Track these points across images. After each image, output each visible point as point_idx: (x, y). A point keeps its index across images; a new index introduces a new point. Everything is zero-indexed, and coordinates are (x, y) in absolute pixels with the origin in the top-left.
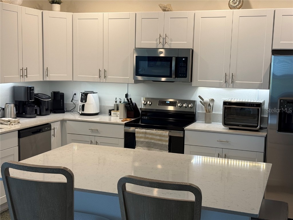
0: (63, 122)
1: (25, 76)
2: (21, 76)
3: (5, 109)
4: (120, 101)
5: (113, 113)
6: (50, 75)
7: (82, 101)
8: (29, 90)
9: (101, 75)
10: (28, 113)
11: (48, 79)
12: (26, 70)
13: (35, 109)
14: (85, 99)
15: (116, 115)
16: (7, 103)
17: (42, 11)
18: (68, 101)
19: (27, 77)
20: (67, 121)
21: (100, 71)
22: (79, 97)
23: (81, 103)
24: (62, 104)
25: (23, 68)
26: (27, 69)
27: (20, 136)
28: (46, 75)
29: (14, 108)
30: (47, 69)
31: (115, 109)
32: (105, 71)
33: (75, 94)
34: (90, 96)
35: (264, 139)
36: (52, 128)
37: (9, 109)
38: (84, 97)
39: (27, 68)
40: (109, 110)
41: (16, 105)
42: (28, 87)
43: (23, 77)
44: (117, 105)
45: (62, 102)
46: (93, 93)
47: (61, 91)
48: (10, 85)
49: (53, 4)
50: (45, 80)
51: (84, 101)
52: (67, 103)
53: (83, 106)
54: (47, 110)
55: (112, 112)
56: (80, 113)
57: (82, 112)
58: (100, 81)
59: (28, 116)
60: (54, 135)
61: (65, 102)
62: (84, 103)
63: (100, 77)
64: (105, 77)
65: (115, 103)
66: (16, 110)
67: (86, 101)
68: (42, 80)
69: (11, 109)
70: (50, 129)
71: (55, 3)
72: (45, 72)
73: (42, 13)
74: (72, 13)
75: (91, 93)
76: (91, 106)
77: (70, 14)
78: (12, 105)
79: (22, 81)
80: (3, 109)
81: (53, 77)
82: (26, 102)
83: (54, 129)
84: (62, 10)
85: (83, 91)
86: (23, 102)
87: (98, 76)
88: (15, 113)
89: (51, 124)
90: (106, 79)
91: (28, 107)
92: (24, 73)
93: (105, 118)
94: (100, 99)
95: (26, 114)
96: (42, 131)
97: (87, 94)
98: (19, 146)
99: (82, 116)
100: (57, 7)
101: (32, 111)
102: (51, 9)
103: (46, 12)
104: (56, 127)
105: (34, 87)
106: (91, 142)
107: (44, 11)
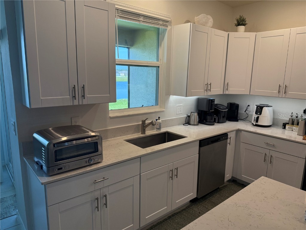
0: (238, 131)
1: (209, 90)
2: (205, 90)
3: (190, 116)
4: (297, 116)
5: (289, 128)
6: (230, 89)
7: (256, 113)
8: (211, 102)
9: (281, 90)
10: (208, 121)
11: (227, 93)
12: (210, 85)
13: (214, 118)
14: (260, 112)
15: (292, 130)
16: (192, 111)
17: (228, 33)
18: (242, 111)
19: (210, 91)
20: (242, 131)
21: (280, 86)
22: (253, 108)
23: (255, 115)
24: (236, 113)
25: (207, 83)
28: (226, 89)
29: (198, 116)
30: (228, 84)
31: (290, 123)
32: (286, 86)
33: (249, 106)
34: (265, 109)
36: (229, 137)
37: (193, 117)
38: (259, 110)
39: (211, 83)
40: (283, 124)
41: (199, 114)
42: (210, 99)
43: (207, 91)
44: (293, 119)
45: (236, 112)
46: (268, 107)
47: (237, 102)
48: (194, 98)
49: (238, 26)
50: (224, 93)
51: (259, 114)
52: (241, 112)
53: (258, 118)
54: (223, 117)
55: (287, 127)
56: (254, 124)
57: (257, 123)
58: (279, 96)
59: (207, 123)
60: (230, 143)
61: (239, 112)
62: (258, 115)
63: (279, 92)
64: (285, 92)
66: (199, 118)
67: (261, 114)
68: (222, 93)
69: (195, 117)
70: (227, 139)
71: (241, 25)
72: (226, 86)
73: (228, 34)
74: (256, 33)
75: (267, 107)
76: (266, 117)
77: (254, 33)
78: (196, 114)
79: (206, 94)
80: (189, 116)
81: (232, 91)
82: (207, 111)
83: (230, 138)
84: (246, 31)
85: (258, 104)
86: (204, 111)
87: (277, 91)
88: (198, 121)
89: (228, 133)
90: (285, 95)
91: (209, 116)
92: (208, 86)
93: (277, 132)
94: (274, 112)
95: (206, 121)
96: (220, 141)
97: (263, 107)
98: (199, 154)
99: (256, 127)
100: (242, 28)
101: (212, 119)
102: (236, 31)
103: (231, 34)
104: (232, 136)
105: (214, 100)
106: (266, 154)
107: (230, 33)
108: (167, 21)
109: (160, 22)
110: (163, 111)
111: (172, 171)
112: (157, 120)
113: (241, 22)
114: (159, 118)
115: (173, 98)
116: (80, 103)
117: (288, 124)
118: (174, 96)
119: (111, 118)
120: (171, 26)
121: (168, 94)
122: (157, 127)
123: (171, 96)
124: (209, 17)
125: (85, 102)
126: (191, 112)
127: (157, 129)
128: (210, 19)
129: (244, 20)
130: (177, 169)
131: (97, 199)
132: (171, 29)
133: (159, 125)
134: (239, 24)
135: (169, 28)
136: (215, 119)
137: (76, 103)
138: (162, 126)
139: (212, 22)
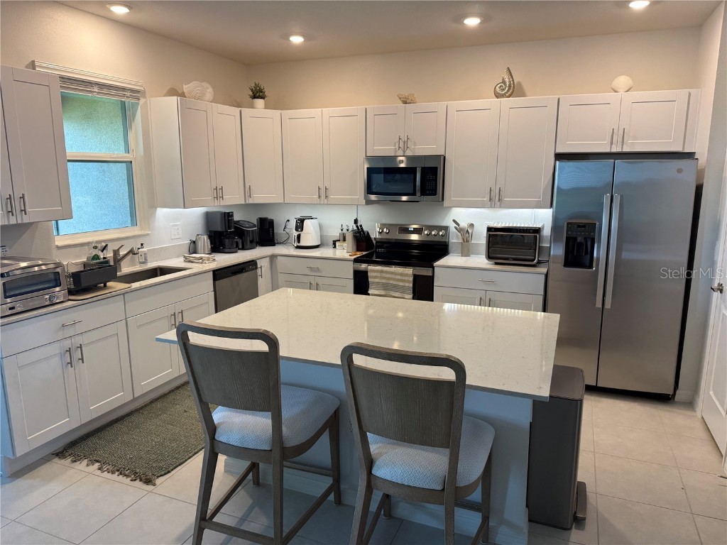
0: (273, 258)
1: (220, 197)
2: (215, 197)
3: (196, 241)
4: (347, 229)
5: (339, 245)
6: (254, 195)
7: (297, 230)
8: (227, 216)
9: (322, 194)
10: (226, 247)
11: (251, 201)
12: (220, 190)
13: (236, 241)
14: (300, 227)
15: (343, 248)
17: (239, 109)
18: (279, 230)
19: (223, 199)
20: (278, 257)
21: (319, 189)
22: (293, 224)
23: (296, 232)
24: (271, 234)
25: (216, 187)
26: (222, 189)
27: (215, 279)
28: (248, 197)
29: (209, 240)
30: (250, 188)
31: (341, 240)
32: (326, 189)
33: (288, 221)
34: (307, 223)
35: (543, 277)
36: (259, 266)
37: (201, 243)
38: (300, 224)
39: (222, 187)
40: (333, 241)
41: (210, 237)
42: (225, 212)
43: (218, 199)
44: (344, 234)
45: (271, 232)
46: (311, 220)
47: (270, 217)
48: (200, 211)
50: (247, 202)
52: (279, 232)
53: (299, 237)
54: (251, 242)
55: (337, 244)
56: (296, 246)
57: (298, 244)
58: (320, 202)
59: (226, 250)
60: (261, 275)
61: (275, 231)
62: (300, 233)
63: (319, 197)
64: (326, 197)
65: (340, 231)
66: (211, 244)
67: (302, 230)
68: (243, 203)
69: (205, 242)
70: (256, 268)
71: (258, 98)
72: (248, 191)
73: (241, 111)
74: (281, 111)
75: (309, 219)
76: (310, 235)
77: (278, 112)
78: (206, 237)
79: (216, 204)
80: (194, 242)
81: (258, 198)
82: (223, 232)
83: (261, 268)
84: (266, 107)
85: (298, 217)
86: (220, 232)
87: (317, 196)
88: (210, 247)
89: (258, 261)
90: (327, 200)
91: (227, 239)
92: (218, 193)
93: (327, 252)
94: (321, 227)
95: (224, 248)
96: (246, 271)
97: (304, 220)
98: (215, 291)
99: (298, 250)
100: (260, 103)
101: (232, 244)
102: (252, 107)
103: (245, 111)
104: (264, 265)
105: (232, 212)
106: (310, 284)
107: (242, 109)
108: (138, 92)
109: (126, 93)
110: (148, 235)
111: (174, 315)
112: (139, 249)
113: (258, 94)
114: (142, 244)
115: (162, 212)
116: (19, 222)
117: (339, 241)
118: (165, 210)
119: (58, 247)
120: (145, 97)
121: (153, 207)
122: (140, 260)
123: (158, 209)
124: (206, 85)
125: (26, 219)
126: (198, 235)
127: (141, 263)
128: (207, 88)
129: (261, 91)
130: (182, 312)
131: (69, 351)
132: (146, 102)
133: (143, 256)
134: (254, 97)
135: (142, 101)
136: (237, 243)
137: (13, 221)
138: (148, 259)
139: (213, 93)
